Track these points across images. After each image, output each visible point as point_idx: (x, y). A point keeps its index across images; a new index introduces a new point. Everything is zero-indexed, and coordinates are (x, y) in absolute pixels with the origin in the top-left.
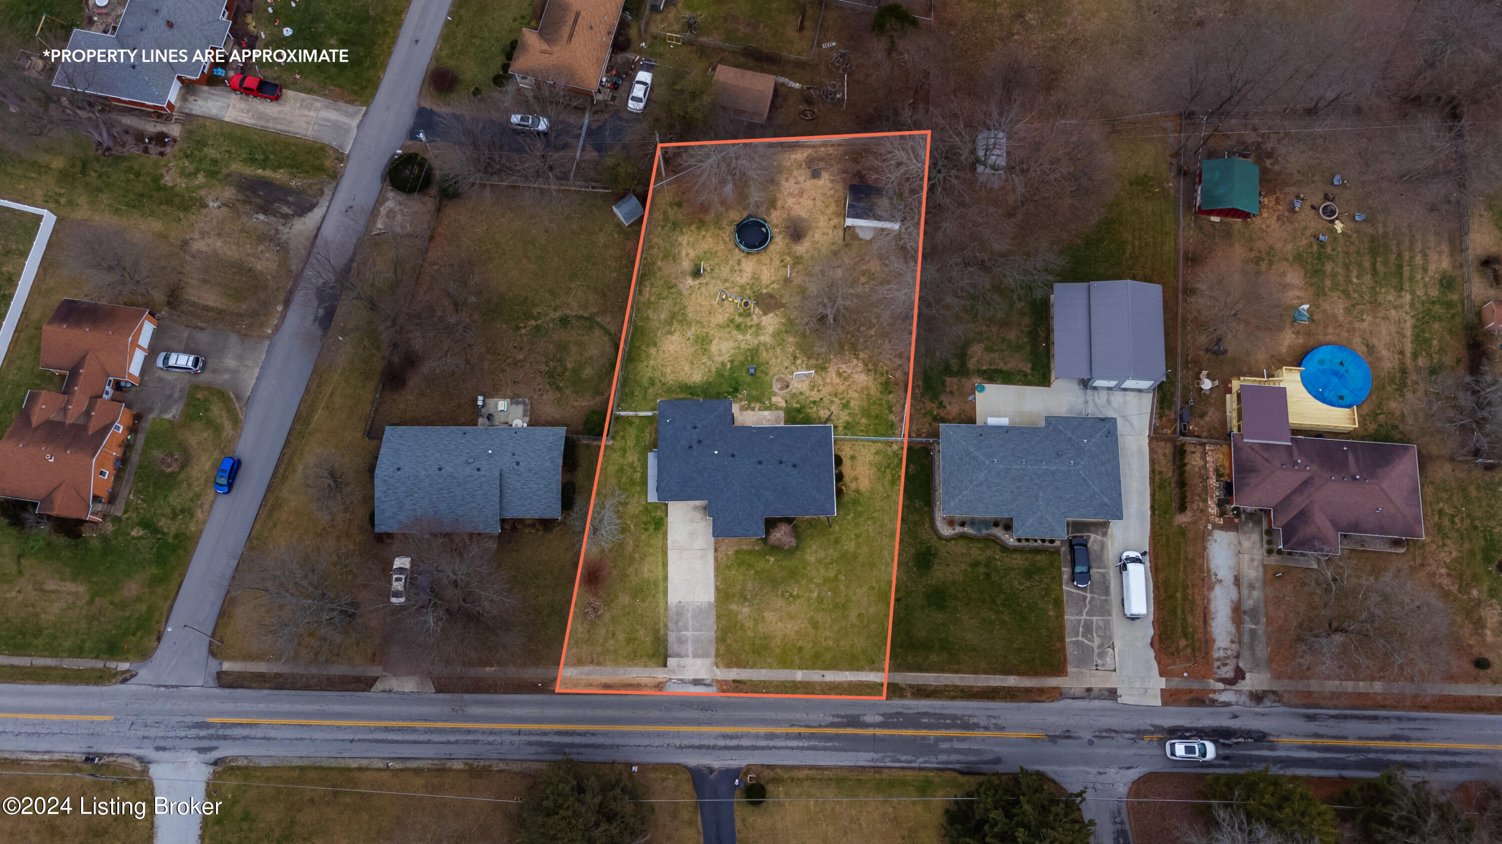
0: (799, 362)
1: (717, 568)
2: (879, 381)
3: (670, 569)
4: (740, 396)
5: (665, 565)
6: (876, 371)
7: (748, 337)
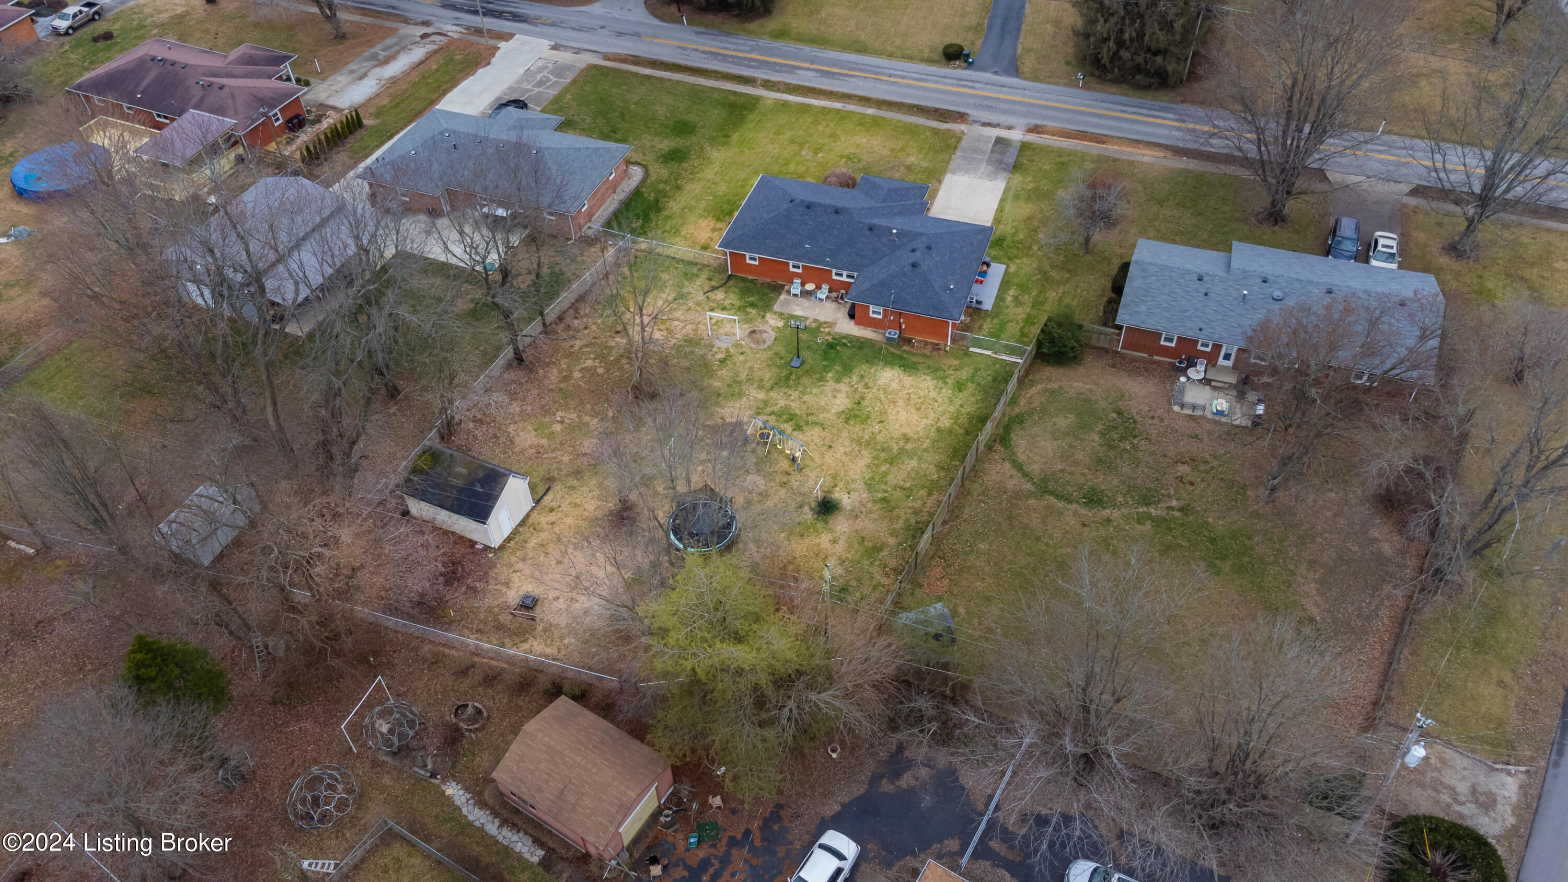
0: (721, 356)
7: (782, 403)
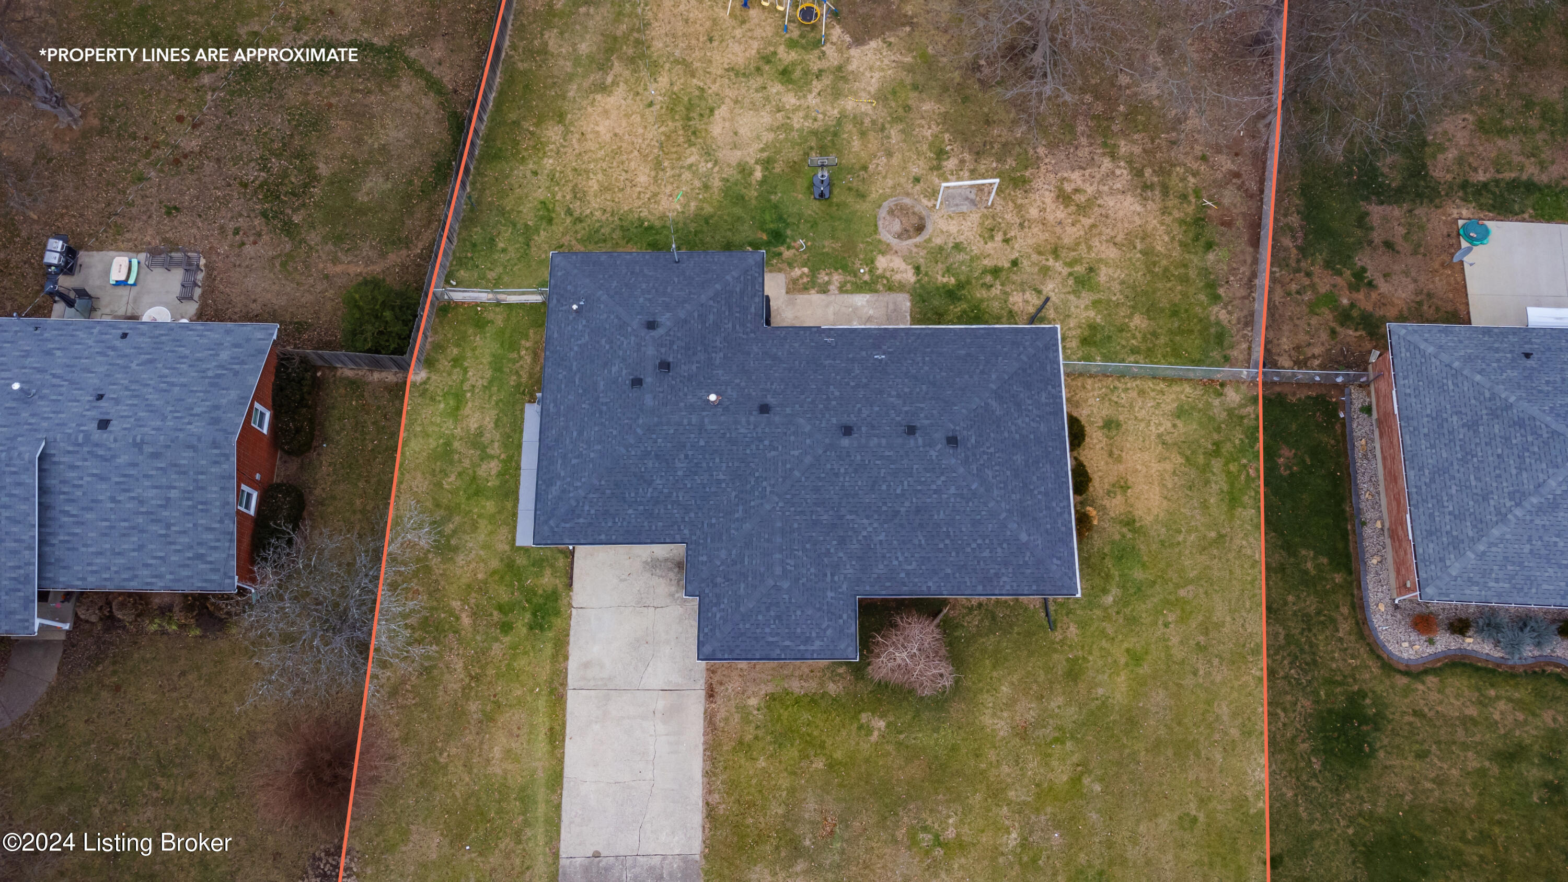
0: (951, 164)
1: (712, 749)
2: (1177, 214)
3: (574, 750)
4: (787, 254)
5: (556, 737)
6: (1165, 191)
7: (812, 100)
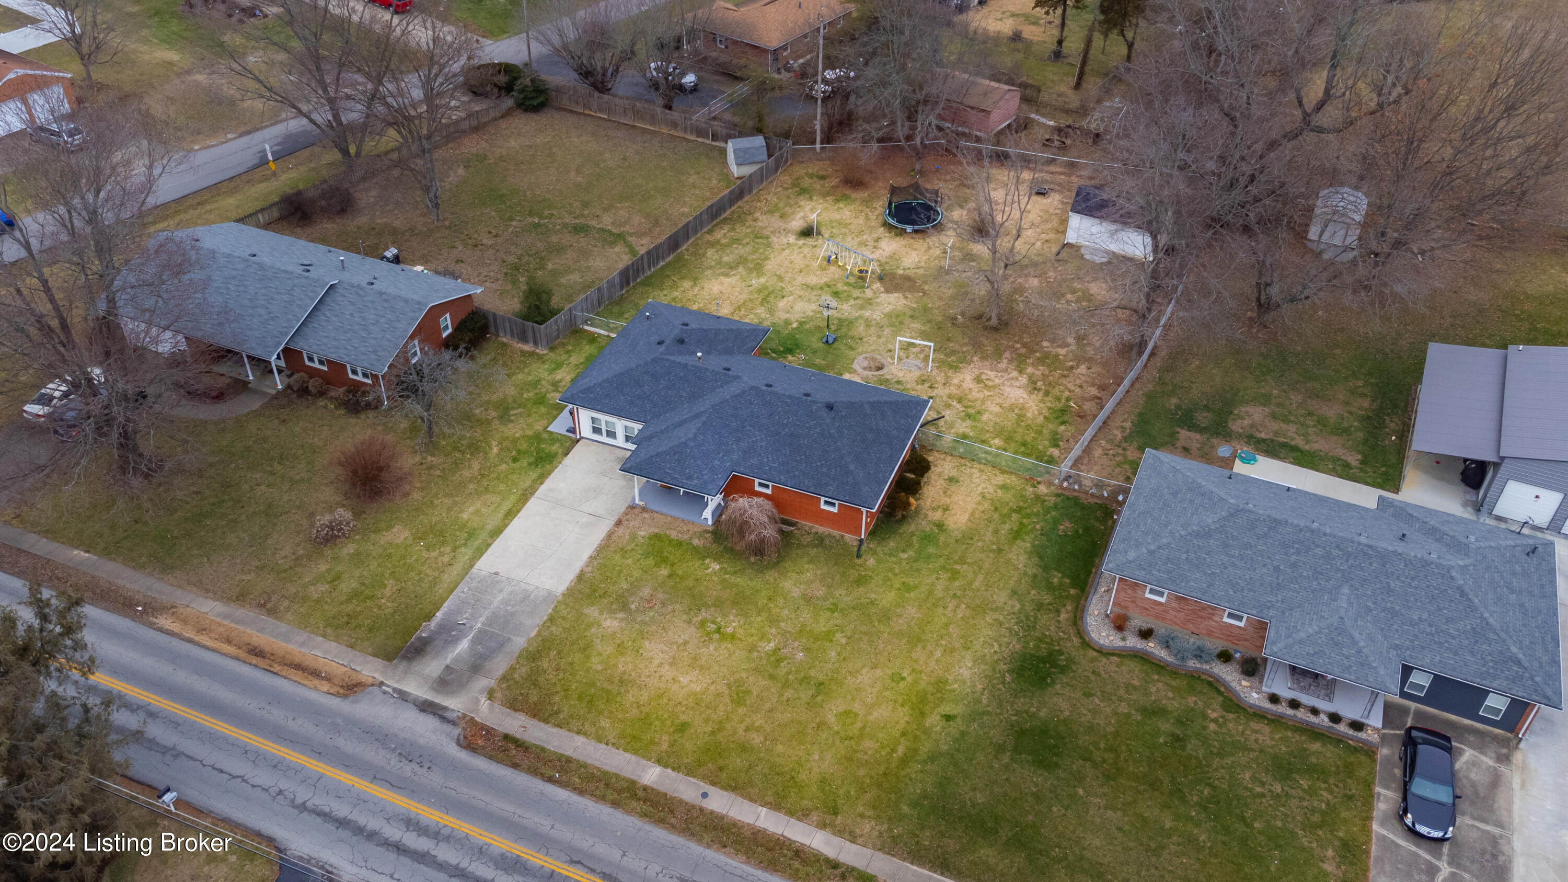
1: (601, 550)
2: (1049, 404)
3: (516, 524)
4: (791, 358)
5: (511, 514)
6: (1047, 393)
